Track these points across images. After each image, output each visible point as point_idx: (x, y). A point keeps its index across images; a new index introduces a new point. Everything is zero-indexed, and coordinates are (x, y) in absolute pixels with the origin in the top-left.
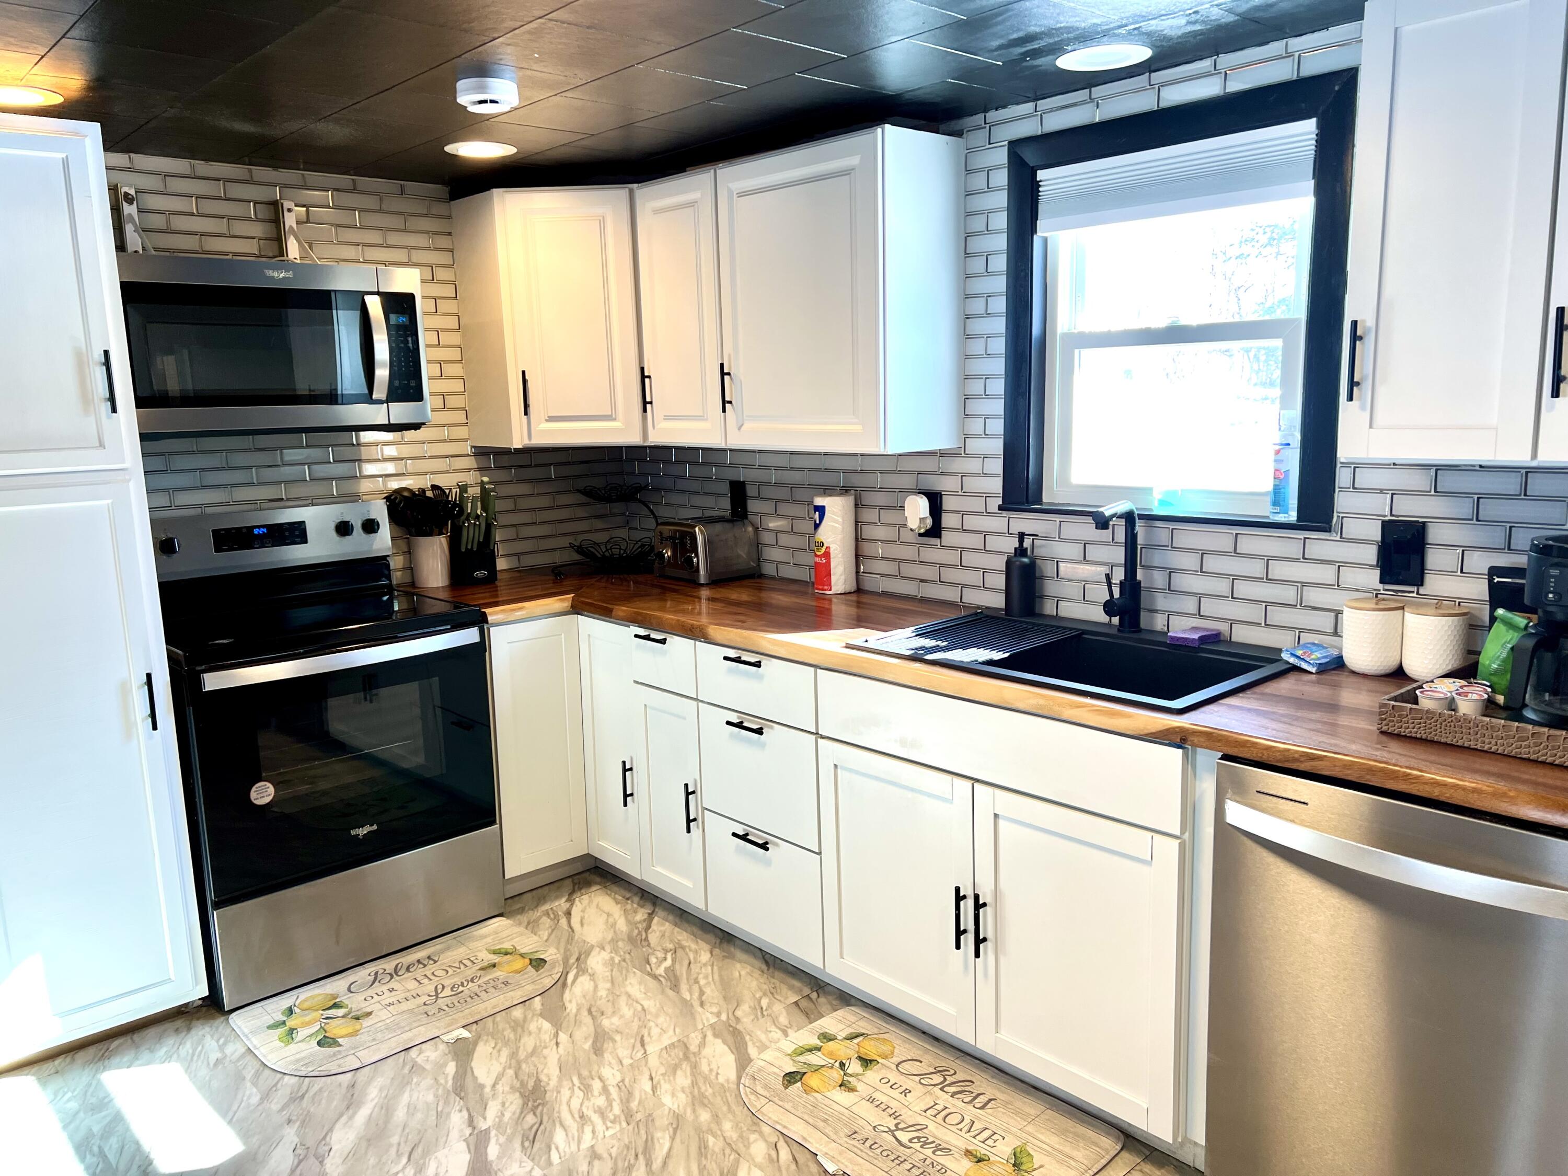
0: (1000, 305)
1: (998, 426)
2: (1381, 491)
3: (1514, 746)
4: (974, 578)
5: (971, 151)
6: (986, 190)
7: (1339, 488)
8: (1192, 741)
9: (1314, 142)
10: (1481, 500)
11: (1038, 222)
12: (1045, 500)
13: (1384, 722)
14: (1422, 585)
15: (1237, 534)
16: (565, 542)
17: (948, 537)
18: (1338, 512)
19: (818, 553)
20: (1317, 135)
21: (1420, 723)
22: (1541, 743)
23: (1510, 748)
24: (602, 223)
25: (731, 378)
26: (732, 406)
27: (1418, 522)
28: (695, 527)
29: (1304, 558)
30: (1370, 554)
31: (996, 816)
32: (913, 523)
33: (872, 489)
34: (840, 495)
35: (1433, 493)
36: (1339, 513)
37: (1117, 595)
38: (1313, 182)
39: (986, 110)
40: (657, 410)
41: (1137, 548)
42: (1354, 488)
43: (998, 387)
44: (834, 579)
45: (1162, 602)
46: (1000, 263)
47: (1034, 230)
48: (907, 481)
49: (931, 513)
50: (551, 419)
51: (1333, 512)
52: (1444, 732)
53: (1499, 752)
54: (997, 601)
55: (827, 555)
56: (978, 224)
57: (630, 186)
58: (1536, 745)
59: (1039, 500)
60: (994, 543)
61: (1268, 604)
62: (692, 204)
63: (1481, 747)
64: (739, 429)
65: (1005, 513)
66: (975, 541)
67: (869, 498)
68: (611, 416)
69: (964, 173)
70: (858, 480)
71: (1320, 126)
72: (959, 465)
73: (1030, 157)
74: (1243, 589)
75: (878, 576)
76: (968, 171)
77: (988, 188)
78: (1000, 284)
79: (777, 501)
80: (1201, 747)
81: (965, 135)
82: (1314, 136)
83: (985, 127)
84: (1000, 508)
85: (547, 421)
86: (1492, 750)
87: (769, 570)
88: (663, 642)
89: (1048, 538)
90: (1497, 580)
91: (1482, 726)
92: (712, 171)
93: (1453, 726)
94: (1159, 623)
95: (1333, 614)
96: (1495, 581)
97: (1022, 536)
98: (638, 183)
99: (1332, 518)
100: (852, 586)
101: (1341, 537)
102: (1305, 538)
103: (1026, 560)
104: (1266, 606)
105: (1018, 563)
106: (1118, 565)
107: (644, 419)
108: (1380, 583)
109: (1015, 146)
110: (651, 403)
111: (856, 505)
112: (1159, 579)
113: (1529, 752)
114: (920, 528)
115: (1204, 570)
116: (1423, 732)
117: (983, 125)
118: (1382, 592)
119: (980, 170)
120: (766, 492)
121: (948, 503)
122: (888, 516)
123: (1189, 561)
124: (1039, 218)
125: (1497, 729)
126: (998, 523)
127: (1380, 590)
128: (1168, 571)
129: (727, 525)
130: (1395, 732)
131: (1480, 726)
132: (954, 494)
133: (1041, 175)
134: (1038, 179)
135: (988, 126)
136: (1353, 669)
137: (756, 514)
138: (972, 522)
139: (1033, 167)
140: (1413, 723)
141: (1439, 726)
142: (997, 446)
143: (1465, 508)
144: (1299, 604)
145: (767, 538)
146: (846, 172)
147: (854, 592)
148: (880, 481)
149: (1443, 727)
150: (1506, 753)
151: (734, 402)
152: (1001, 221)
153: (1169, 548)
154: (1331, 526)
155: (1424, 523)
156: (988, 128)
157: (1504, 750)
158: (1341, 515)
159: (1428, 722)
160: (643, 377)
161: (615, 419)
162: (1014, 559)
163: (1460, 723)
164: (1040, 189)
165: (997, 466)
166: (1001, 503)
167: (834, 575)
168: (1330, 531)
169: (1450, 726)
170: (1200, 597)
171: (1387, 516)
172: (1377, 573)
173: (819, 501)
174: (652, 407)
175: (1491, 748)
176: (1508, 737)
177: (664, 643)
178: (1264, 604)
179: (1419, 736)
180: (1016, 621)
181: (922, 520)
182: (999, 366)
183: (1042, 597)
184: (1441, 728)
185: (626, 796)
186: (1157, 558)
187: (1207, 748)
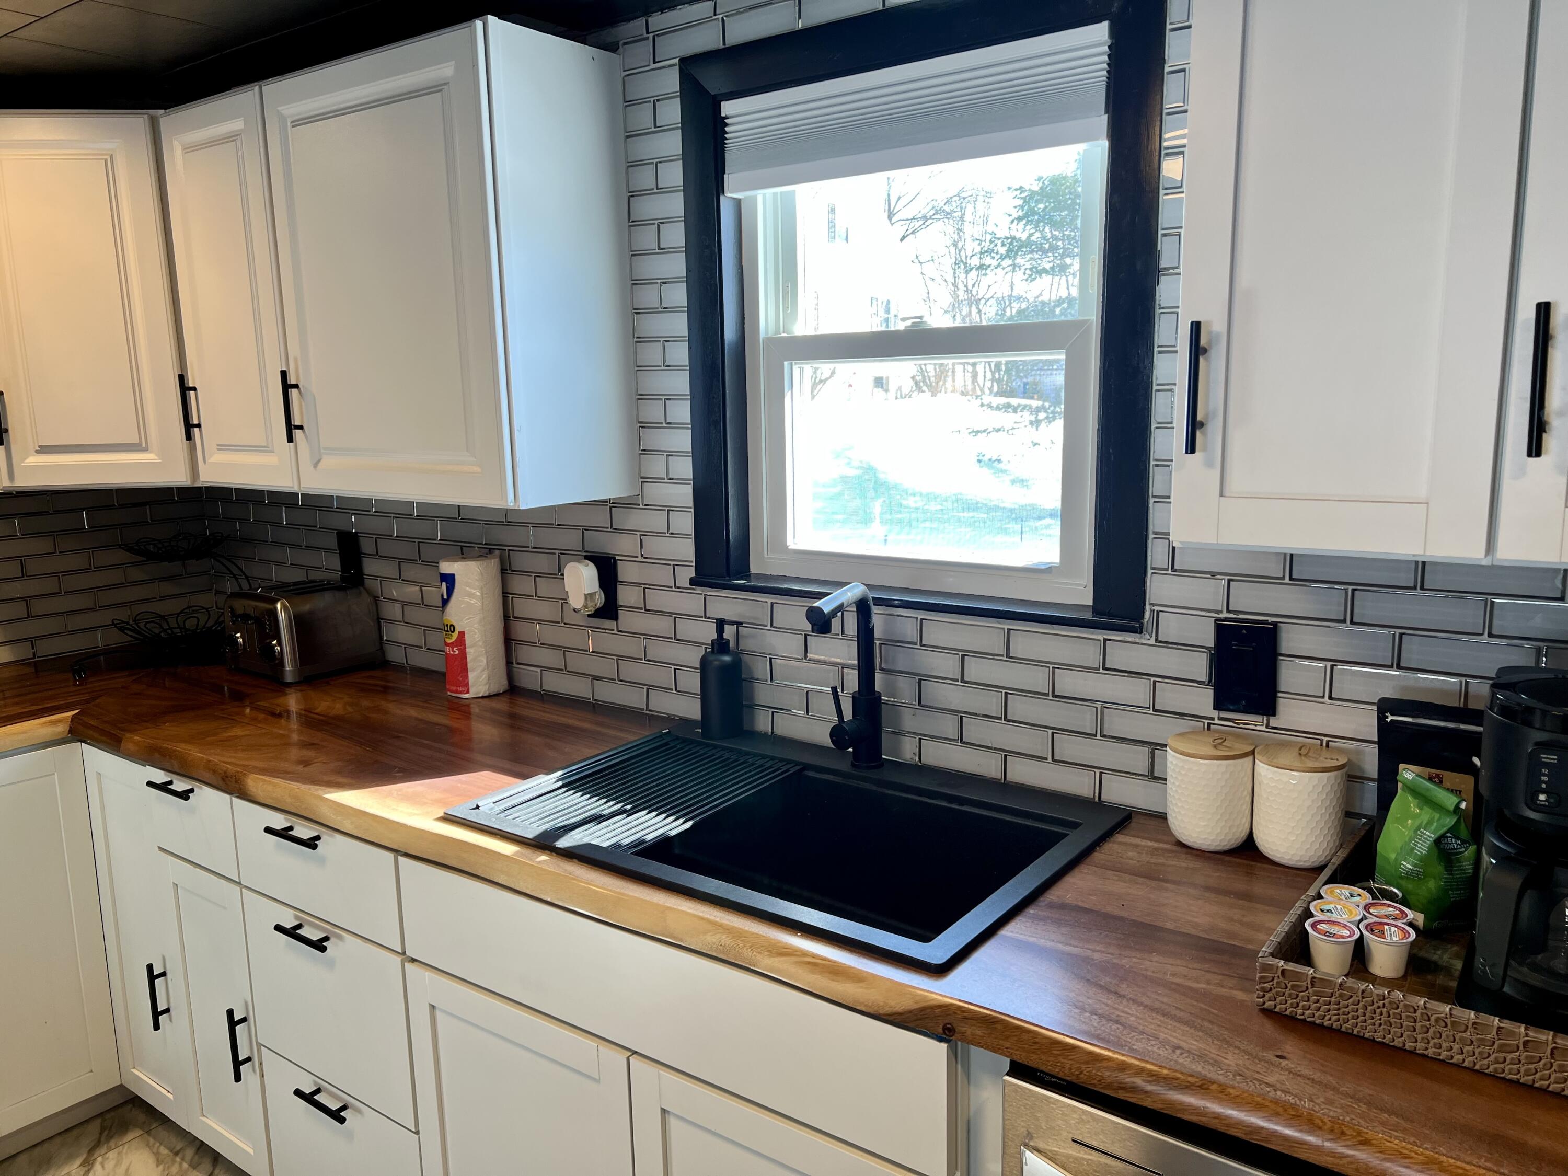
0: (679, 295)
1: (684, 468)
2: (1213, 574)
3: (1492, 1058)
4: (663, 677)
5: (630, 73)
6: (653, 129)
7: (1153, 568)
8: (963, 1034)
9: (1106, 58)
10: (1356, 592)
11: (725, 176)
12: (753, 570)
13: (1268, 995)
14: (1274, 714)
15: (1009, 630)
16: (106, 617)
17: (627, 619)
18: (1150, 604)
19: (449, 641)
20: (1109, 47)
21: (1329, 1004)
22: (1541, 1059)
23: (1486, 1062)
24: (109, 164)
25: (300, 391)
26: (304, 432)
27: (1266, 622)
28: (276, 601)
29: (1105, 669)
30: (1199, 665)
31: (664, 1111)
32: (576, 601)
33: (523, 550)
34: (480, 557)
35: (1287, 580)
36: (1154, 605)
37: (848, 715)
38: (1105, 117)
39: (647, 13)
40: (206, 437)
41: (874, 643)
42: (1173, 569)
43: (682, 412)
44: (472, 676)
45: (910, 721)
46: (676, 235)
47: (719, 188)
48: (571, 540)
49: (602, 585)
50: (44, 450)
51: (1145, 605)
52: (1369, 1021)
53: (1465, 1064)
54: (691, 709)
55: (461, 641)
56: (644, 179)
57: (152, 112)
58: (1530, 1060)
59: (744, 571)
60: (687, 629)
61: (1056, 730)
62: (233, 137)
63: (1434, 1053)
64: (316, 465)
65: (699, 590)
66: (662, 625)
67: (521, 561)
68: (140, 444)
69: (622, 104)
70: (507, 536)
71: (1113, 33)
72: (636, 520)
73: (712, 81)
74: (1020, 707)
75: (538, 670)
76: (629, 103)
77: (655, 127)
78: (677, 265)
79: (401, 561)
80: (978, 1045)
81: (621, 49)
82: (1106, 49)
83: (647, 38)
84: (693, 582)
85: (37, 452)
86: (1454, 1061)
87: (395, 655)
88: (184, 795)
89: (758, 626)
90: (1390, 718)
91: (1437, 1020)
92: (257, 88)
93: (1385, 1014)
94: (908, 751)
95: (1146, 750)
96: (1388, 720)
97: (721, 624)
98: (165, 108)
99: (1144, 612)
100: (501, 684)
101: (1156, 640)
102: (1105, 640)
103: (727, 658)
104: (1053, 733)
105: (716, 663)
106: (849, 667)
107: (192, 450)
108: (1214, 709)
109: (689, 65)
110: (199, 426)
111: (503, 571)
112: (905, 689)
113: (1519, 1072)
114: (585, 606)
115: (966, 679)
116: (1334, 1018)
117: (645, 35)
118: (1216, 721)
119: (643, 101)
120: (385, 548)
121: (626, 572)
122: (545, 587)
123: (946, 665)
124: (728, 169)
125: (1463, 1028)
126: (692, 602)
127: (1213, 719)
128: (917, 678)
129: (339, 595)
130: (1287, 1013)
131: (1432, 1019)
132: (632, 558)
133: (728, 108)
134: (723, 115)
135: (651, 35)
136: (1184, 839)
137: (375, 577)
138: (658, 600)
139: (714, 97)
140: (1318, 1001)
141: (1361, 1011)
142: (684, 495)
143: (1333, 603)
144: (1099, 734)
145: (393, 611)
146: (436, 88)
147: (503, 693)
148: (532, 537)
149: (1368, 1015)
150: (1477, 1067)
151: (305, 427)
152: (674, 174)
153: (918, 647)
154: (1142, 624)
155: (1275, 624)
156: (651, 39)
157: (1475, 1064)
158: (1156, 608)
159: (1343, 1003)
160: (185, 389)
161: (146, 450)
162: (711, 658)
163: (1398, 1011)
164: (727, 129)
165: (686, 523)
166: (693, 575)
167: (473, 670)
168: (1141, 632)
169: (1381, 1014)
170: (961, 716)
171: (1221, 612)
172: (1208, 695)
173: (446, 567)
174: (200, 431)
175: (1452, 1057)
176: (1482, 1042)
177: (187, 798)
178: (1050, 731)
179: (1326, 1023)
180: (715, 747)
181: (589, 597)
182: (681, 383)
183: (752, 706)
184: (1364, 1015)
185: (156, 1014)
186: (902, 660)
187: (987, 1047)
